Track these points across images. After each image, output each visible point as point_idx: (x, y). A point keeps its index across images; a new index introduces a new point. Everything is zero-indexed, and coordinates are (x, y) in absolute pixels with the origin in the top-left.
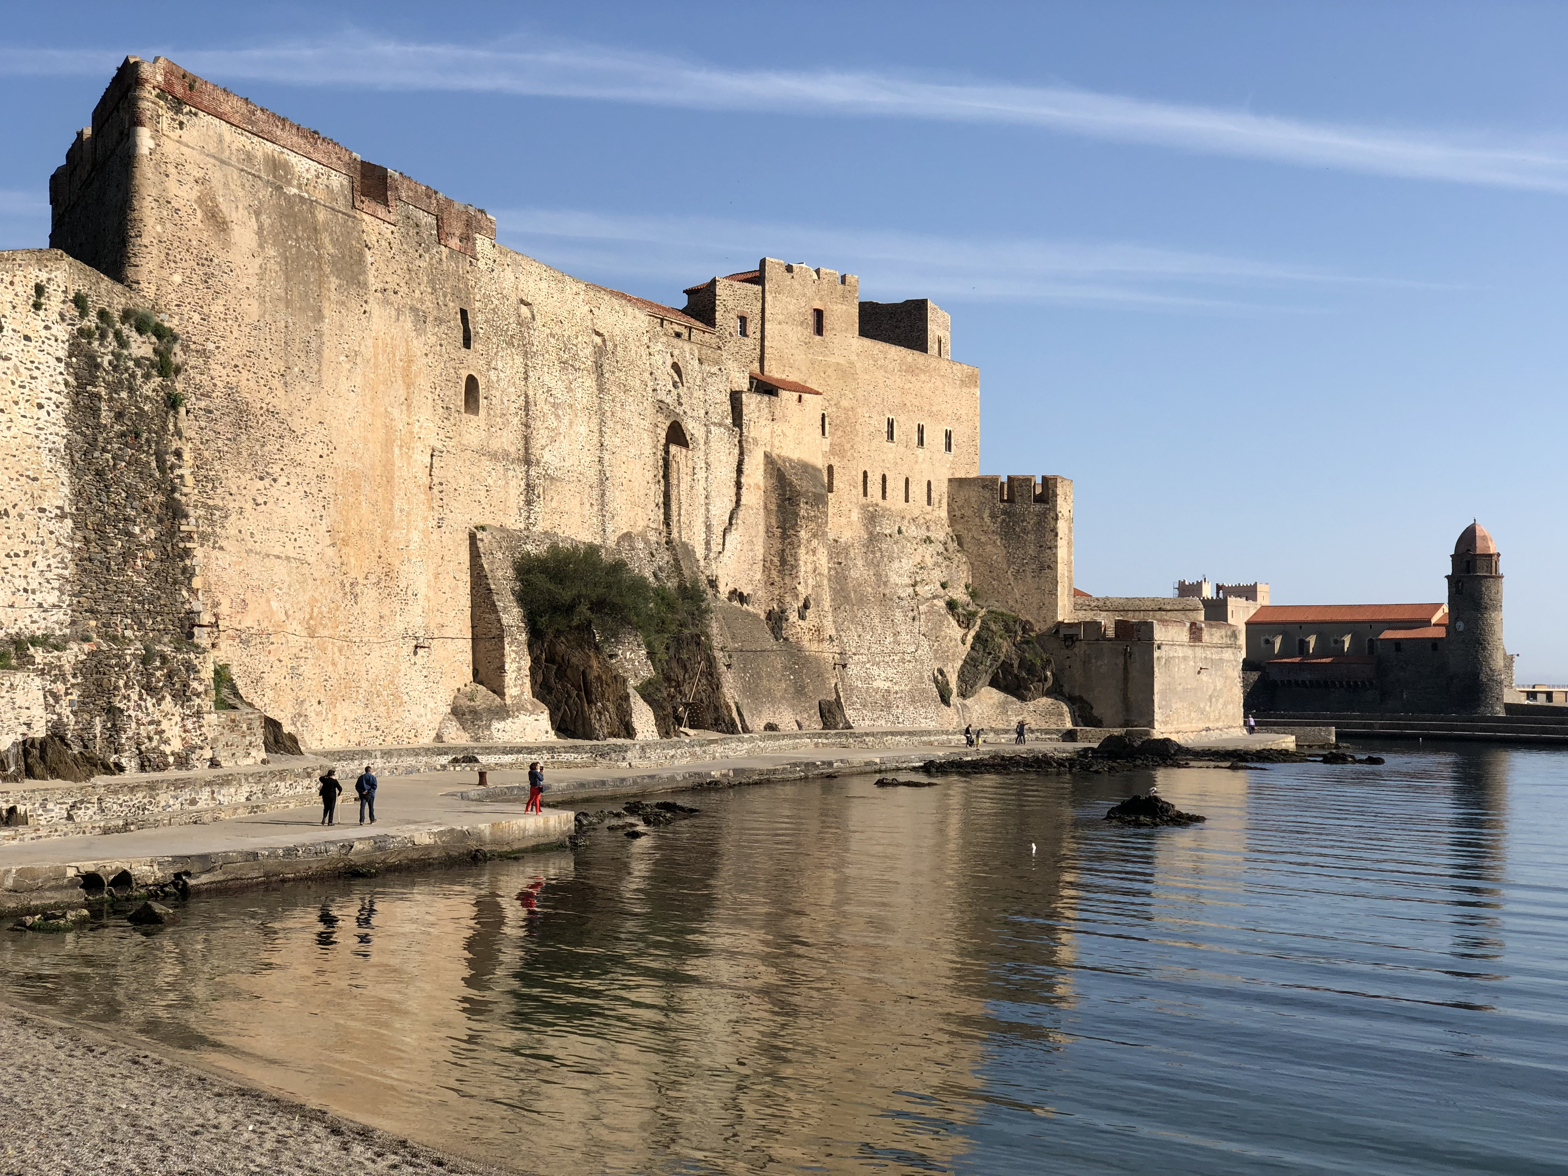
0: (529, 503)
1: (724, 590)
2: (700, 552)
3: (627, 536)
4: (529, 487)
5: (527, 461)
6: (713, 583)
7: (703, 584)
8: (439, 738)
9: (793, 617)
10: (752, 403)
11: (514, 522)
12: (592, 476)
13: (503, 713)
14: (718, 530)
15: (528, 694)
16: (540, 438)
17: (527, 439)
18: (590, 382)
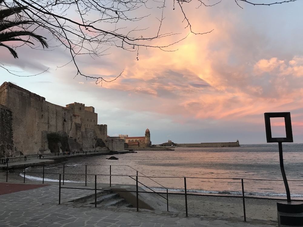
0: (48, 128)
1: (69, 137)
2: (67, 133)
3: (59, 131)
4: (48, 126)
5: (48, 124)
6: (68, 136)
7: (67, 136)
8: (38, 153)
9: (77, 139)
10: (73, 117)
11: (47, 130)
12: (55, 125)
13: (45, 150)
14: (69, 130)
15: (48, 148)
16: (50, 121)
17: (48, 121)
18: (55, 115)
